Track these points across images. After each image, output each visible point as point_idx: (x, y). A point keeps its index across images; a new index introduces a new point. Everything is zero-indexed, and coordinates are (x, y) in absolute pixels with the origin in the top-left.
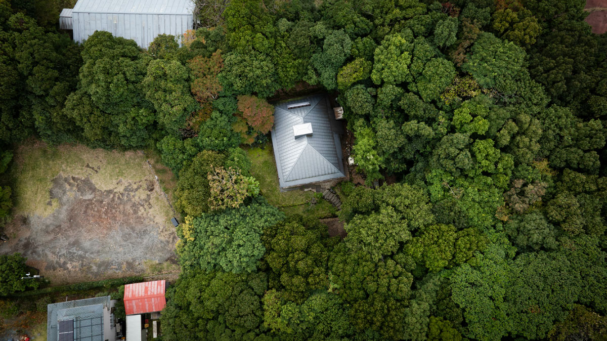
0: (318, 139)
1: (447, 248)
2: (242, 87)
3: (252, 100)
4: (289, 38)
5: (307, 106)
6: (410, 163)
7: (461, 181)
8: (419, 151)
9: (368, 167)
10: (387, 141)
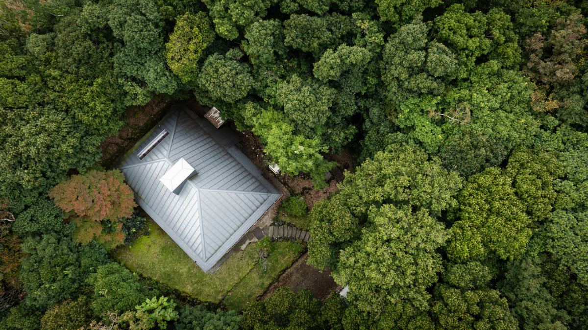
0: (209, 173)
1: (515, 209)
2: (36, 178)
3: (73, 184)
4: (56, 58)
5: (164, 137)
6: (357, 119)
7: (454, 94)
8: (360, 93)
9: (306, 166)
10: (307, 110)
